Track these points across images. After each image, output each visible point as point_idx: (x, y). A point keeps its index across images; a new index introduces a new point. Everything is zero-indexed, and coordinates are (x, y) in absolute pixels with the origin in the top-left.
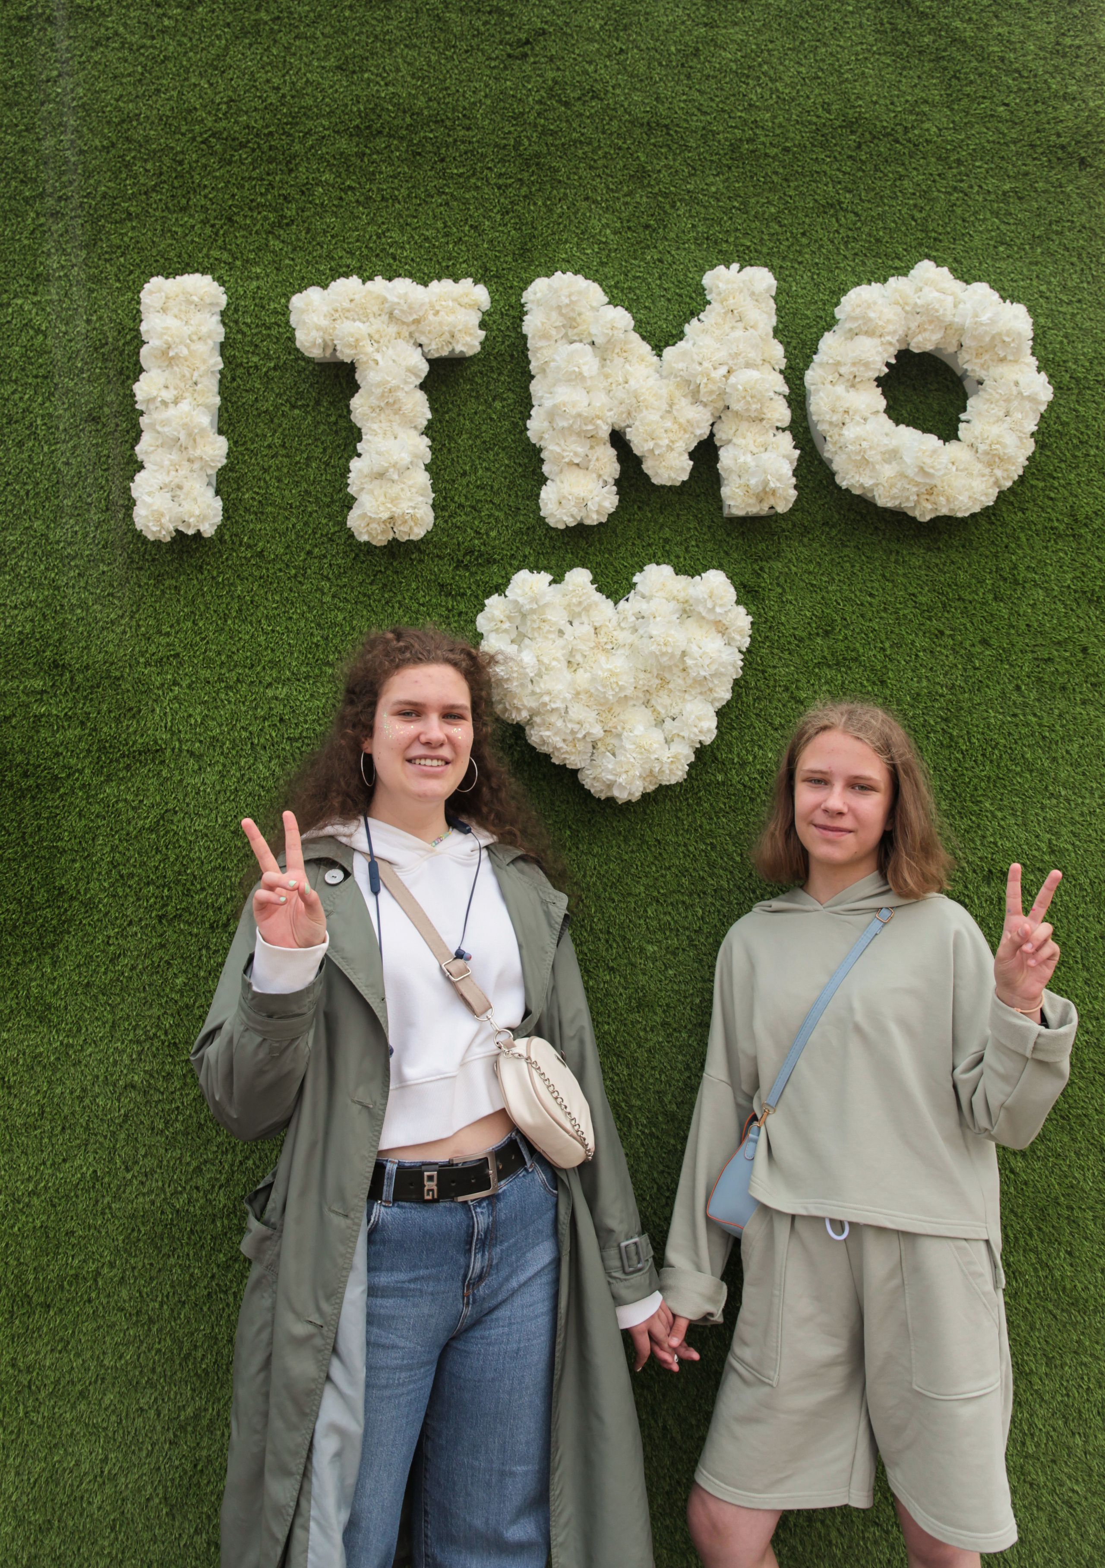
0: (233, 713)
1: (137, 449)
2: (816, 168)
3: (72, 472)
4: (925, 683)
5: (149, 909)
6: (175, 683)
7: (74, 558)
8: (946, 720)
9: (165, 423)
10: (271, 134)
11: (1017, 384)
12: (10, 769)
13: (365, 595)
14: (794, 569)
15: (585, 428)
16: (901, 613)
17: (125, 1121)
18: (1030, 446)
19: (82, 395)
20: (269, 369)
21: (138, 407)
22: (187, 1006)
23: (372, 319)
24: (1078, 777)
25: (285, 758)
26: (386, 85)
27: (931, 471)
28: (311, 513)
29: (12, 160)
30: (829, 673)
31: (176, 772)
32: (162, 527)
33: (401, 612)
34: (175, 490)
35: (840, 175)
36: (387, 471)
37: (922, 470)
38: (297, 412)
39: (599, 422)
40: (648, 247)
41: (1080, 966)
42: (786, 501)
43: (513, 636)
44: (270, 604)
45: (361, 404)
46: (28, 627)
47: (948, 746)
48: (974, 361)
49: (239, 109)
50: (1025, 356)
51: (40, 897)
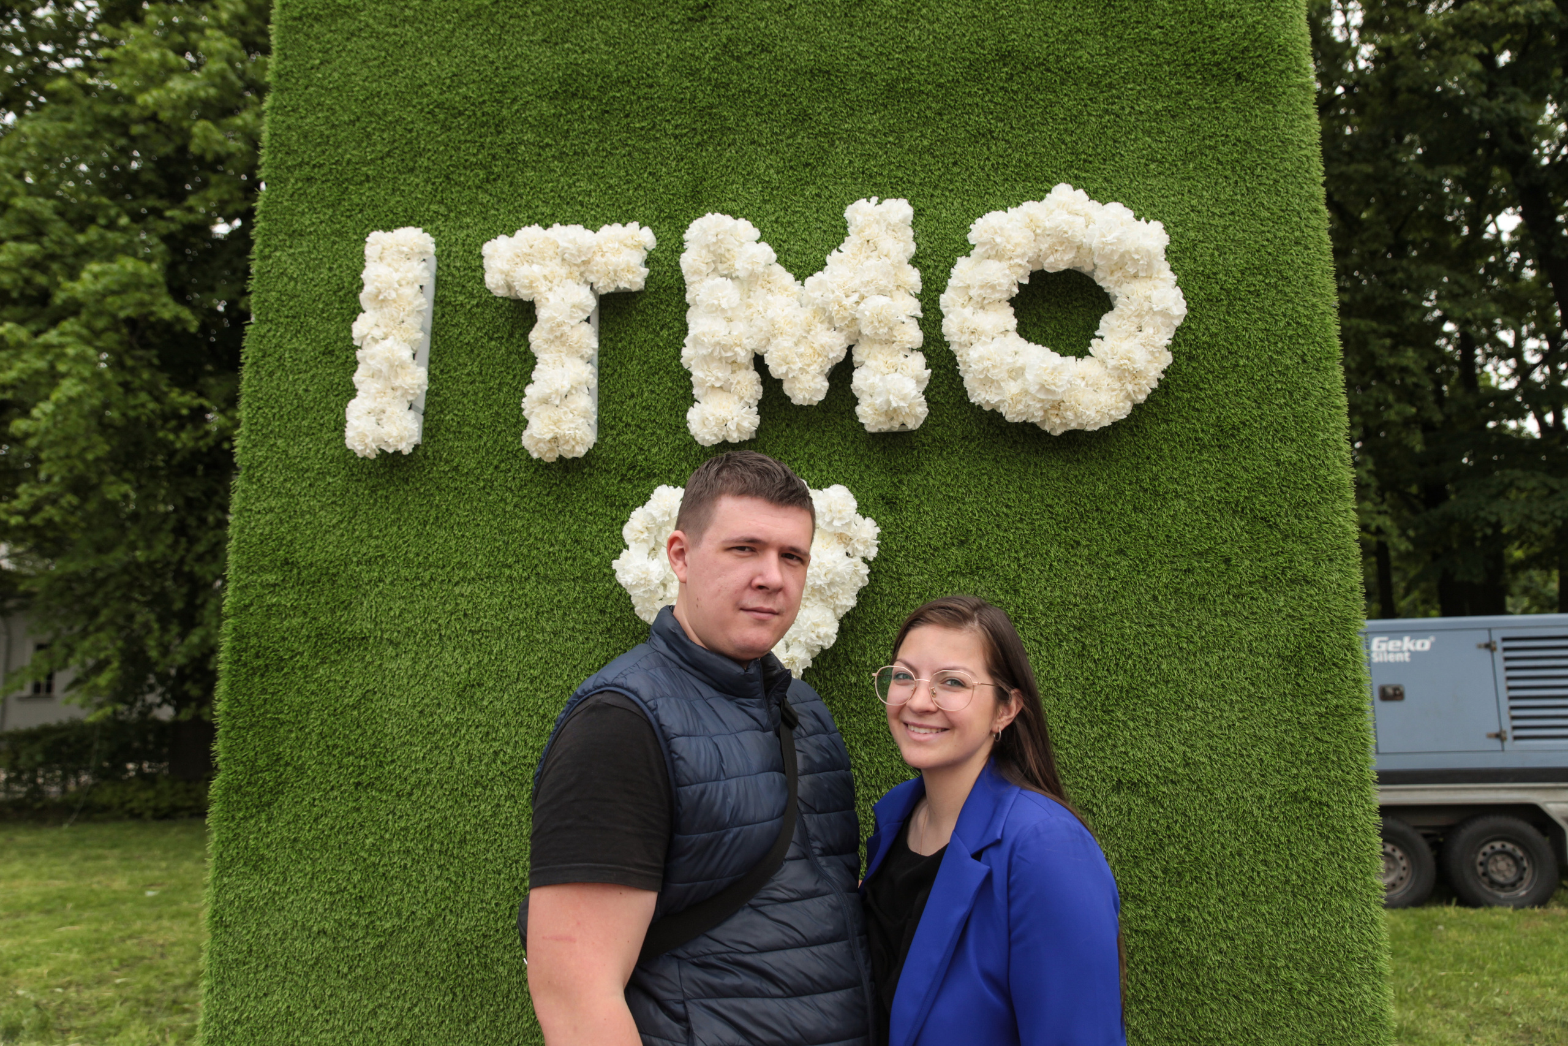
0: (426, 608)
1: (355, 378)
2: (969, 101)
3: (310, 398)
4: (1058, 593)
5: (348, 777)
6: (381, 580)
7: (307, 471)
8: (1080, 629)
9: (373, 357)
10: (484, 102)
11: (1148, 299)
12: (245, 650)
13: (541, 505)
14: (931, 481)
15: (724, 355)
16: (1037, 523)
17: (316, 964)
18: (1167, 358)
22: (374, 864)
23: (547, 262)
25: (466, 648)
26: (583, 52)
27: (1053, 388)
28: (499, 434)
29: (280, 136)
31: (377, 658)
32: (368, 446)
33: (571, 521)
34: (379, 416)
35: (991, 106)
36: (551, 398)
37: (1043, 388)
38: (493, 343)
39: (738, 349)
40: (807, 183)
41: (1214, 883)
42: (916, 417)
43: (652, 545)
44: (462, 513)
45: (536, 337)
46: (268, 529)
47: (1081, 655)
48: (1109, 278)
49: (461, 82)
50: (1159, 272)
51: (262, 762)
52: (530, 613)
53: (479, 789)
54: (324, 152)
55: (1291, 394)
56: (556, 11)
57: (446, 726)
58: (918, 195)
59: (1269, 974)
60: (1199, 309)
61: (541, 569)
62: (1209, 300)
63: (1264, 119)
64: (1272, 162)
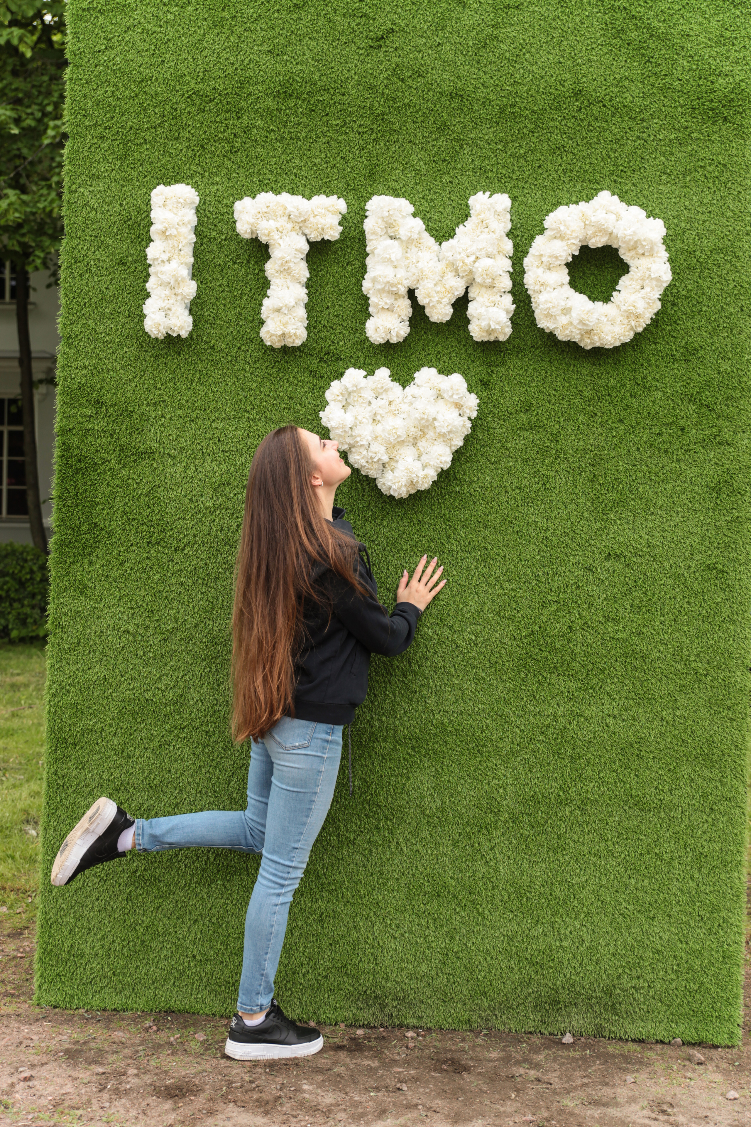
0: (193, 435)
1: (148, 285)
2: (552, 124)
3: (110, 294)
4: (581, 443)
5: (142, 538)
6: (163, 416)
7: (110, 343)
8: (593, 465)
9: (162, 273)
10: (228, 94)
11: (649, 269)
12: (71, 457)
13: (268, 374)
14: (511, 372)
15: (392, 289)
16: (572, 401)
17: (122, 650)
18: (658, 306)
19: (117, 249)
20: (222, 240)
21: (148, 262)
22: (160, 591)
23: (279, 219)
24: (670, 504)
25: (220, 461)
26: (297, 64)
27: (587, 322)
28: (241, 326)
30: (526, 434)
31: (161, 465)
32: (159, 331)
33: (288, 385)
34: (167, 312)
35: (566, 129)
36: (281, 308)
37: (581, 322)
38: (236, 266)
39: (400, 286)
40: (444, 173)
41: (659, 613)
42: (505, 334)
43: (344, 404)
44: (216, 376)
45: (270, 268)
46: (84, 380)
47: (592, 481)
48: (627, 254)
49: (210, 77)
50: (657, 252)
51: (85, 528)
53: (228, 547)
54: (112, 118)
55: (731, 331)
56: (277, 30)
57: (206, 508)
58: (514, 187)
59: (685, 665)
60: (682, 274)
61: (268, 414)
62: (688, 268)
63: (737, 149)
64: (739, 180)
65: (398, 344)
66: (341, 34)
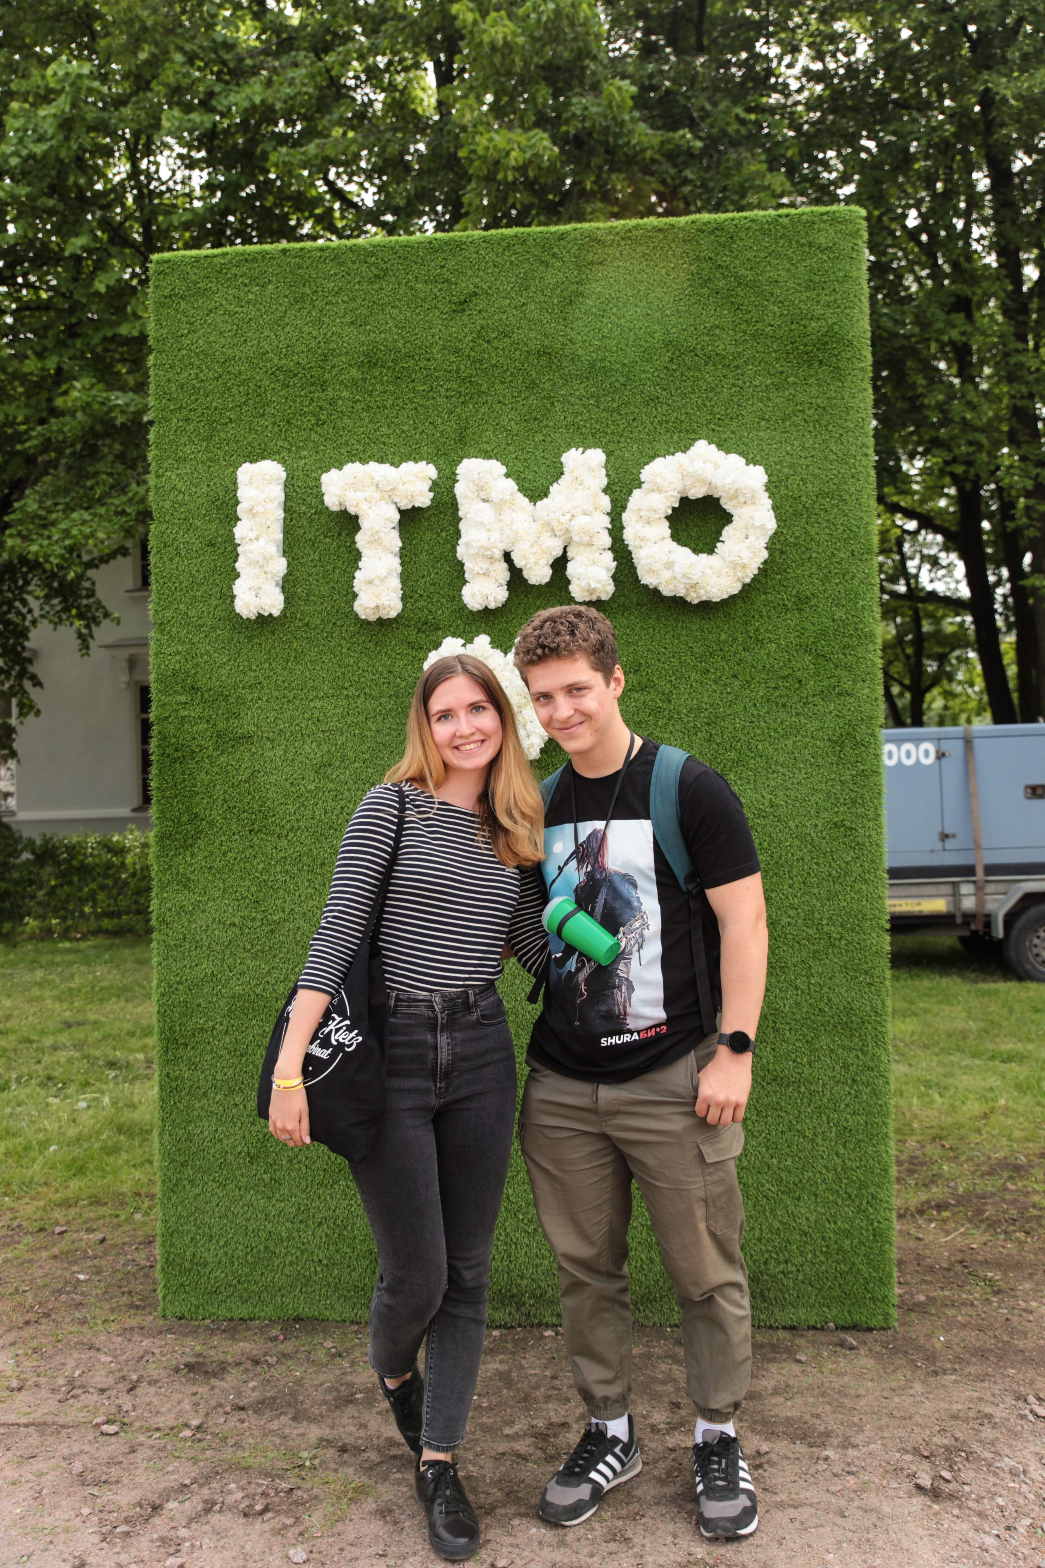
0: (291, 716)
1: (237, 565)
2: (643, 376)
3: (201, 576)
4: (695, 702)
5: (244, 826)
6: (259, 699)
7: (203, 626)
8: (709, 724)
9: (251, 552)
10: (312, 367)
11: (752, 518)
13: (366, 648)
15: (486, 553)
16: (683, 659)
17: (229, 944)
18: (765, 555)
19: (206, 530)
20: (311, 514)
21: (237, 541)
22: (264, 881)
23: (367, 489)
24: (791, 761)
25: (320, 742)
26: (380, 333)
27: (691, 576)
30: (636, 696)
31: (260, 749)
32: (251, 611)
33: (386, 658)
34: (257, 591)
35: (658, 380)
36: (374, 580)
37: (684, 576)
38: (328, 540)
39: (494, 550)
40: (536, 432)
42: (608, 592)
44: (313, 654)
45: (361, 539)
46: (178, 666)
48: (729, 503)
49: (293, 352)
50: (759, 500)
51: (185, 818)
52: (361, 718)
54: (197, 400)
56: (359, 301)
57: (309, 792)
58: (609, 442)
59: (818, 929)
60: (788, 521)
61: (367, 690)
62: (794, 515)
63: (836, 392)
64: (840, 422)
65: (497, 609)
66: (424, 300)
